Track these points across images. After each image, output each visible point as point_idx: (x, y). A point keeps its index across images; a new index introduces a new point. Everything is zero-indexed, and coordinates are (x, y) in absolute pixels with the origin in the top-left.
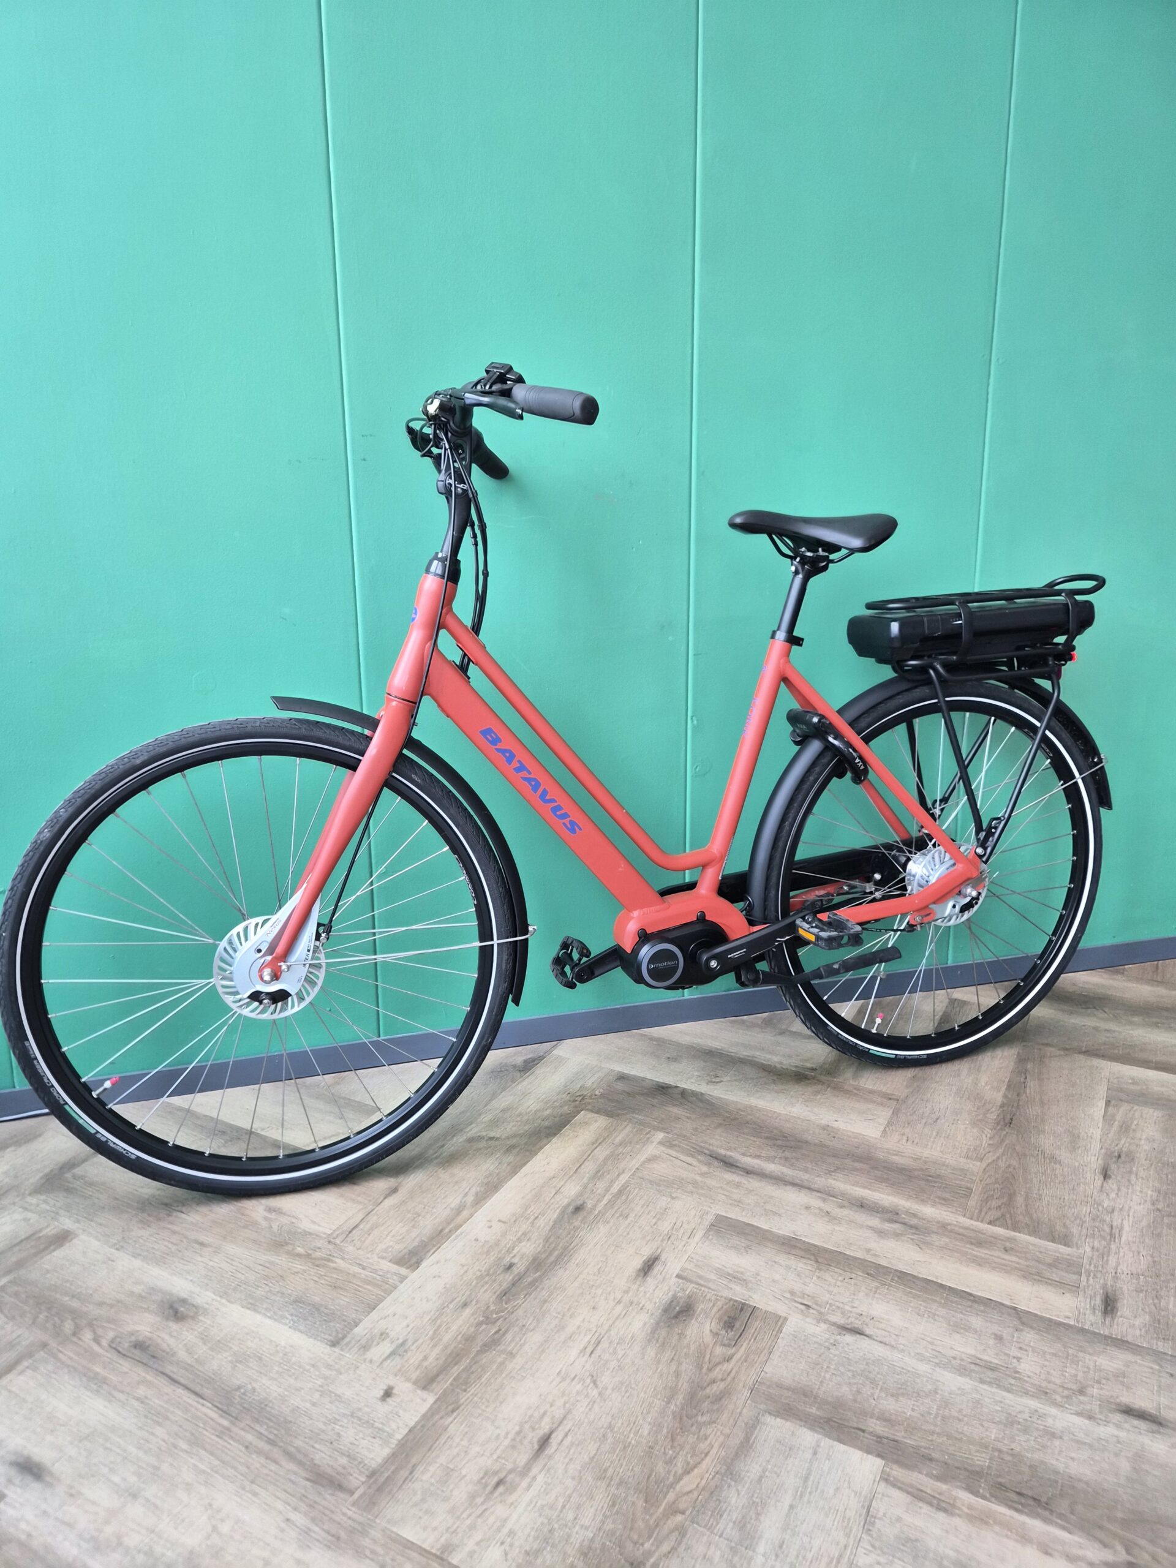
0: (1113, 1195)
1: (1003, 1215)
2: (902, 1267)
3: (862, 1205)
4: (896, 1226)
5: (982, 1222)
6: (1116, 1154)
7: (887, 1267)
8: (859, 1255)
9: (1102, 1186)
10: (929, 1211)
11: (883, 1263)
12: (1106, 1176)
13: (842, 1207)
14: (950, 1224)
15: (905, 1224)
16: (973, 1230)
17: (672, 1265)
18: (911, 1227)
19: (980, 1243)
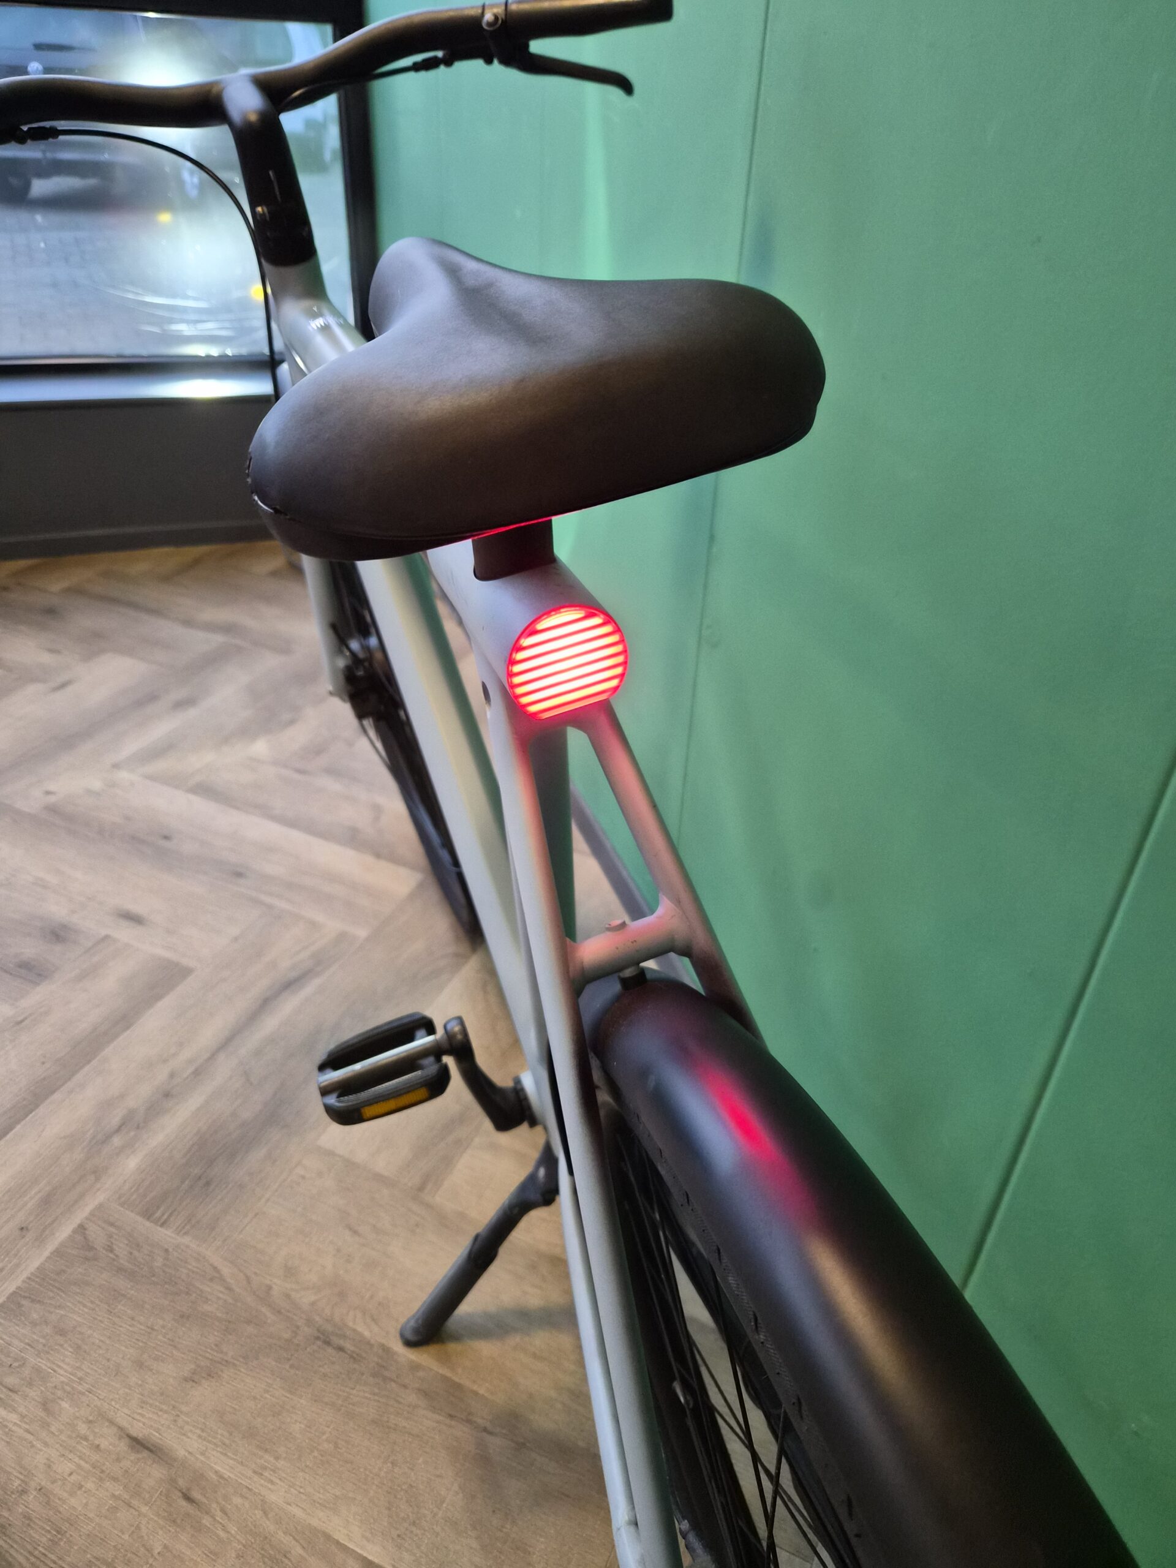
0: (83, 1428)
1: (91, 1248)
2: (42, 1110)
3: (167, 1096)
4: (116, 1121)
5: (87, 1218)
6: (196, 1495)
7: (46, 1098)
8: (79, 1077)
9: (112, 1422)
10: (132, 1163)
11: (57, 1096)
12: (138, 1444)
13: (172, 1075)
14: (97, 1179)
15: (118, 1130)
16: (76, 1202)
17: (125, 933)
18: (108, 1138)
19: (47, 1201)
